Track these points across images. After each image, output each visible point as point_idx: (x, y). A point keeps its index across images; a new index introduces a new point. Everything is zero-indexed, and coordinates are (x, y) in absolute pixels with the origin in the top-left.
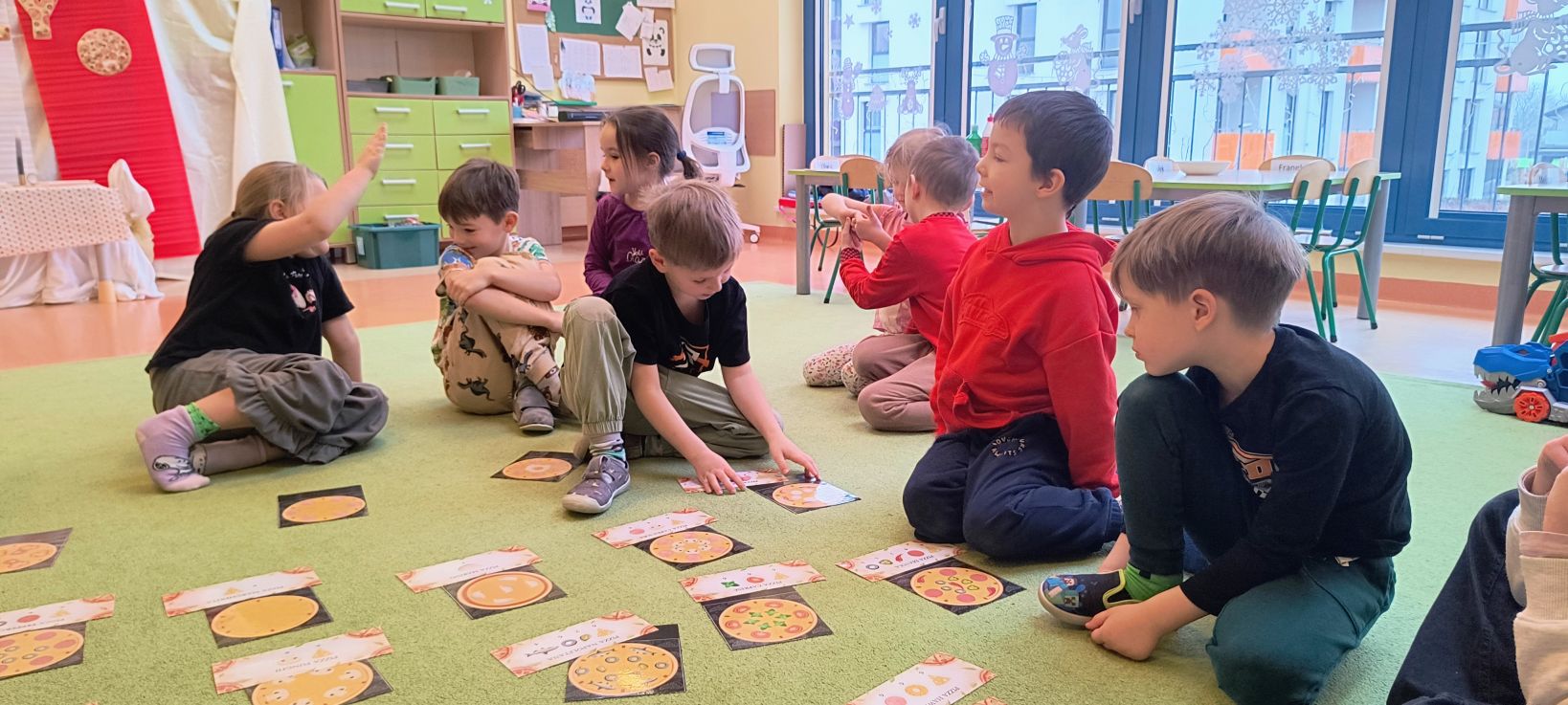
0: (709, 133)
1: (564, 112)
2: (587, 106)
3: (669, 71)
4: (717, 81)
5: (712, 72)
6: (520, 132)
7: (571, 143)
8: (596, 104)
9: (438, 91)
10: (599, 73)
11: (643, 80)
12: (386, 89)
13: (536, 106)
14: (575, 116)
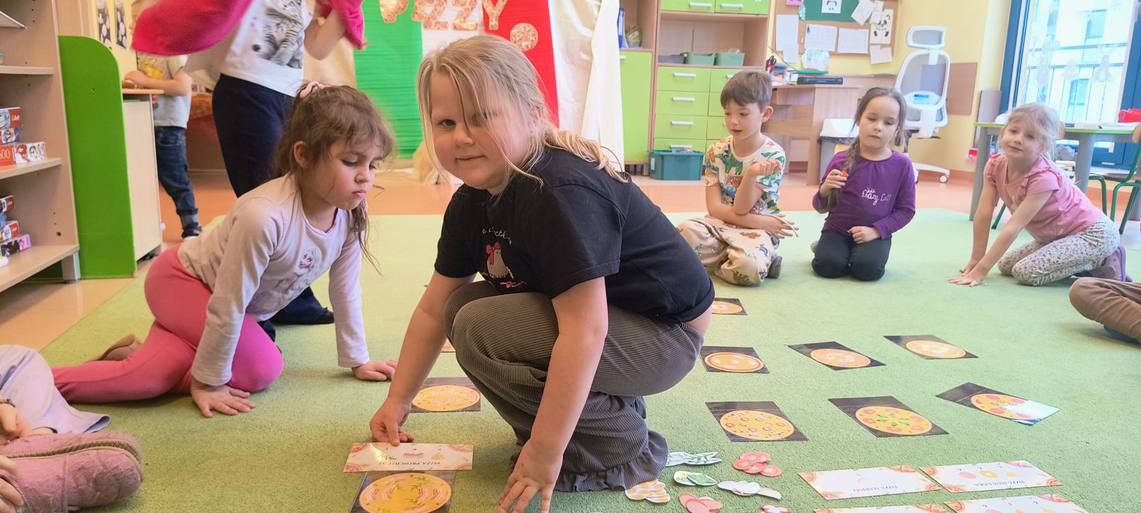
0: (916, 96)
1: (803, 78)
2: (821, 74)
3: (890, 49)
4: (927, 56)
5: (924, 48)
7: (804, 101)
8: (827, 73)
10: (834, 50)
11: (868, 56)
13: (782, 74)
14: (809, 81)
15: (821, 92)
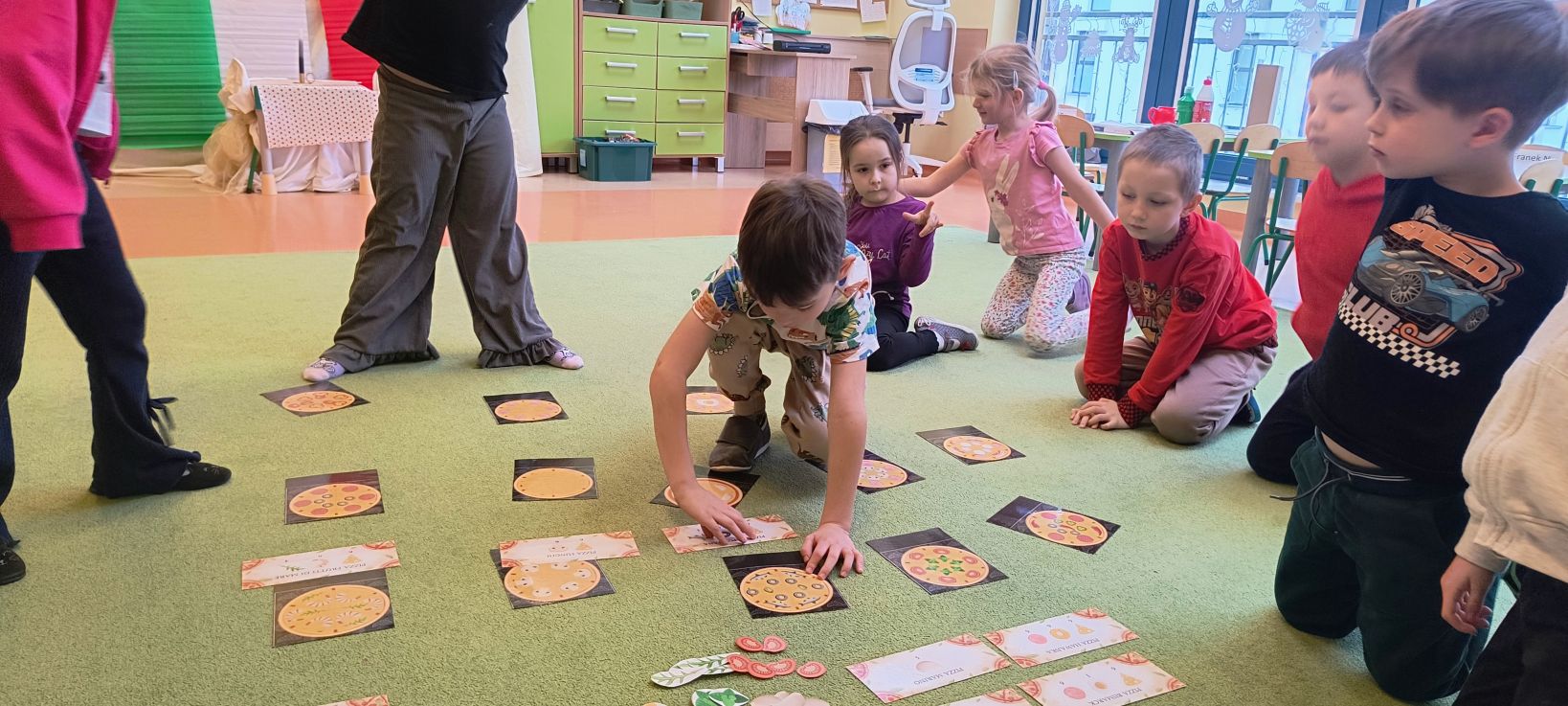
0: (917, 70)
1: (780, 42)
2: (801, 34)
3: (883, 3)
4: (931, 18)
5: (926, 9)
6: (736, 58)
7: (783, 72)
8: (809, 34)
9: (664, 14)
11: (857, 11)
12: (617, 11)
13: (753, 33)
14: (790, 46)
15: (804, 62)
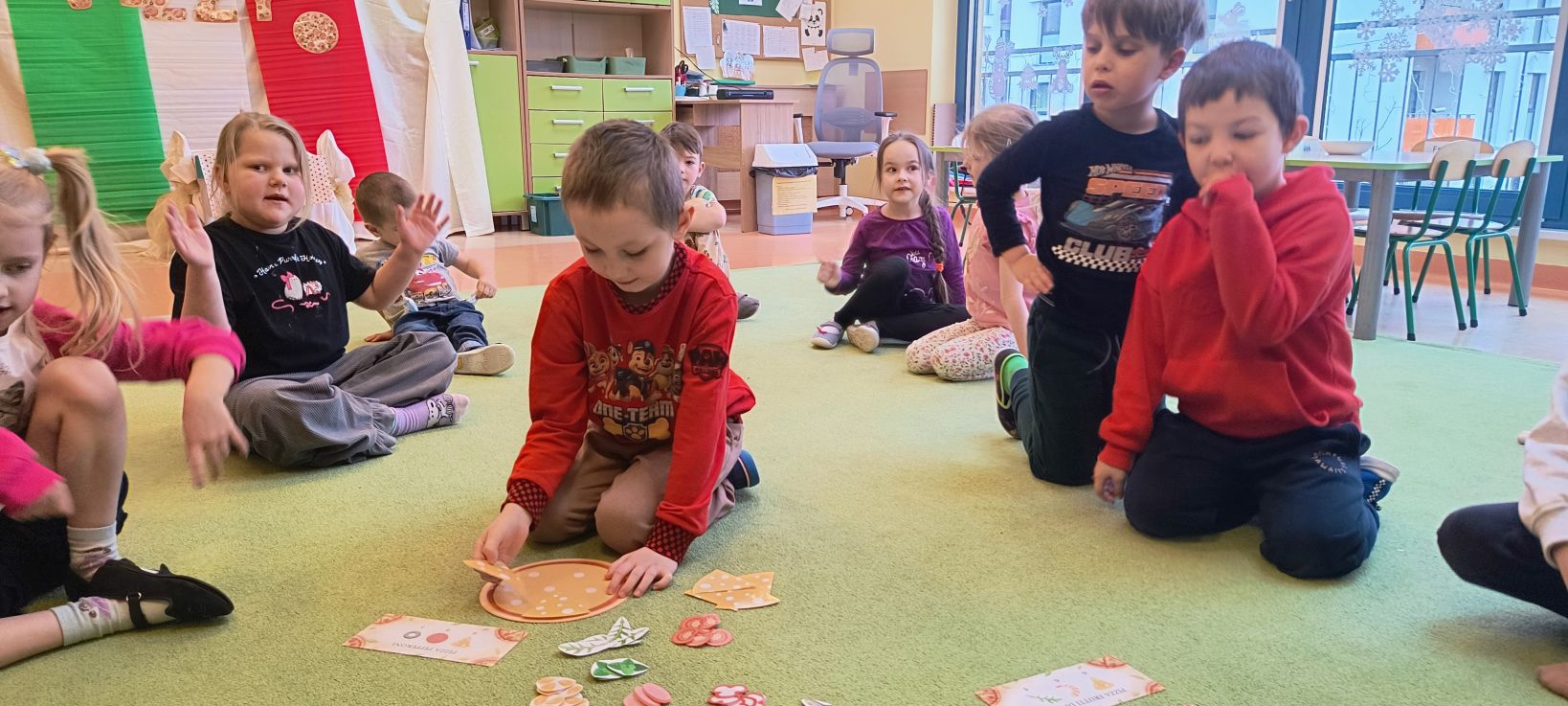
2: (746, 85)
3: (825, 52)
7: (729, 120)
8: (753, 83)
9: (608, 71)
10: (758, 53)
11: (800, 60)
12: (561, 69)
13: (698, 85)
14: (732, 95)
15: (748, 108)
